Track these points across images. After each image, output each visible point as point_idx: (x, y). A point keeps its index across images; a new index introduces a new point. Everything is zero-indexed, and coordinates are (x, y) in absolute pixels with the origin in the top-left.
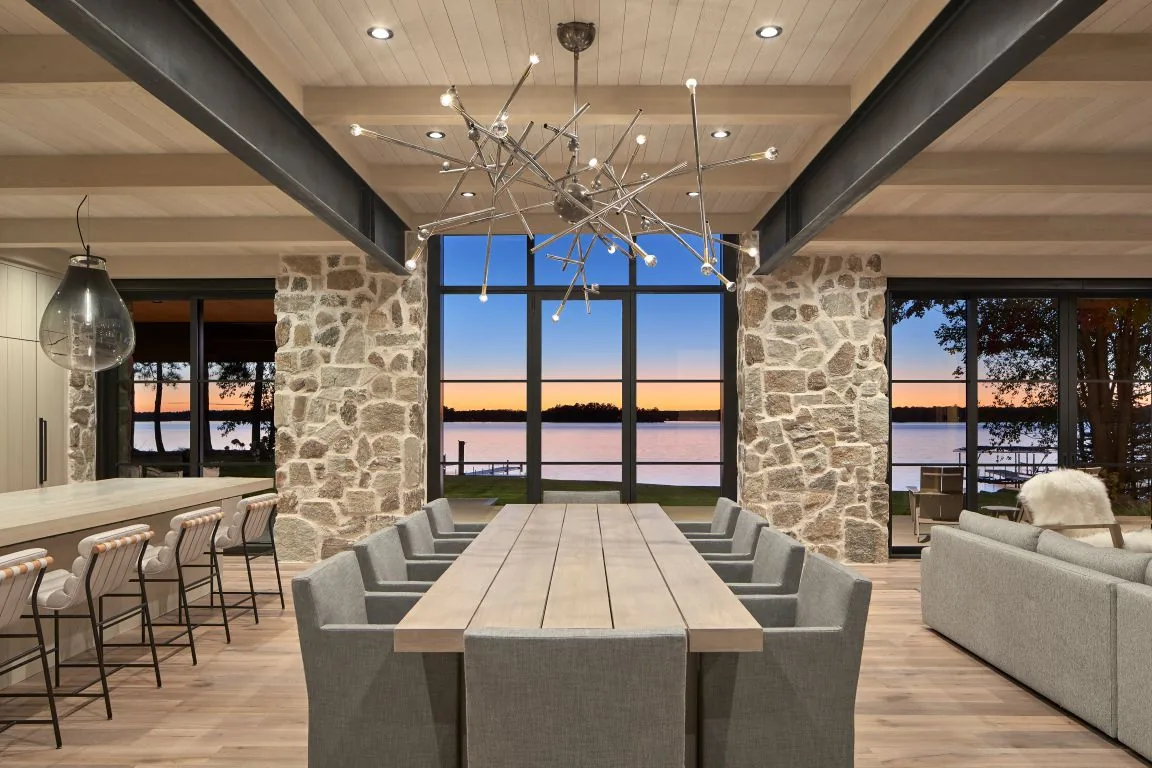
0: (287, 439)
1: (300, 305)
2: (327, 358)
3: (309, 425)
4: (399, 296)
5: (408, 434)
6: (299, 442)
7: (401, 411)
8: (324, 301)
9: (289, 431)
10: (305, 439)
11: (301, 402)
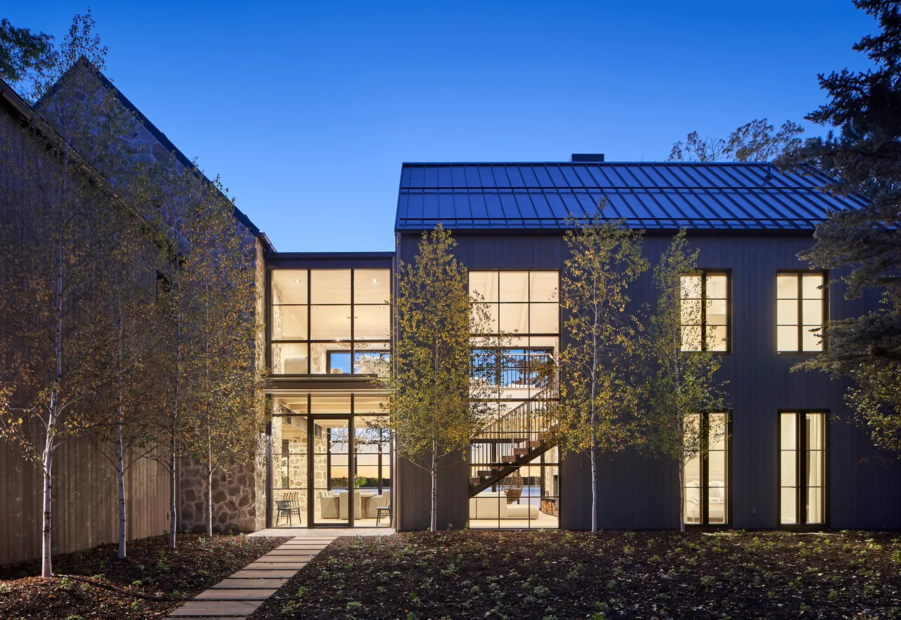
0: (292, 481)
1: (295, 447)
2: (302, 460)
3: (297, 477)
4: (320, 445)
5: (323, 479)
6: (295, 482)
7: (321, 474)
8: (301, 446)
9: (293, 479)
10: (296, 481)
11: (296, 471)
